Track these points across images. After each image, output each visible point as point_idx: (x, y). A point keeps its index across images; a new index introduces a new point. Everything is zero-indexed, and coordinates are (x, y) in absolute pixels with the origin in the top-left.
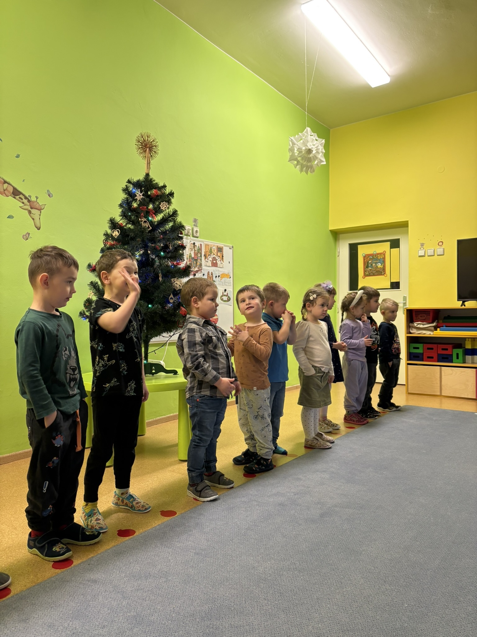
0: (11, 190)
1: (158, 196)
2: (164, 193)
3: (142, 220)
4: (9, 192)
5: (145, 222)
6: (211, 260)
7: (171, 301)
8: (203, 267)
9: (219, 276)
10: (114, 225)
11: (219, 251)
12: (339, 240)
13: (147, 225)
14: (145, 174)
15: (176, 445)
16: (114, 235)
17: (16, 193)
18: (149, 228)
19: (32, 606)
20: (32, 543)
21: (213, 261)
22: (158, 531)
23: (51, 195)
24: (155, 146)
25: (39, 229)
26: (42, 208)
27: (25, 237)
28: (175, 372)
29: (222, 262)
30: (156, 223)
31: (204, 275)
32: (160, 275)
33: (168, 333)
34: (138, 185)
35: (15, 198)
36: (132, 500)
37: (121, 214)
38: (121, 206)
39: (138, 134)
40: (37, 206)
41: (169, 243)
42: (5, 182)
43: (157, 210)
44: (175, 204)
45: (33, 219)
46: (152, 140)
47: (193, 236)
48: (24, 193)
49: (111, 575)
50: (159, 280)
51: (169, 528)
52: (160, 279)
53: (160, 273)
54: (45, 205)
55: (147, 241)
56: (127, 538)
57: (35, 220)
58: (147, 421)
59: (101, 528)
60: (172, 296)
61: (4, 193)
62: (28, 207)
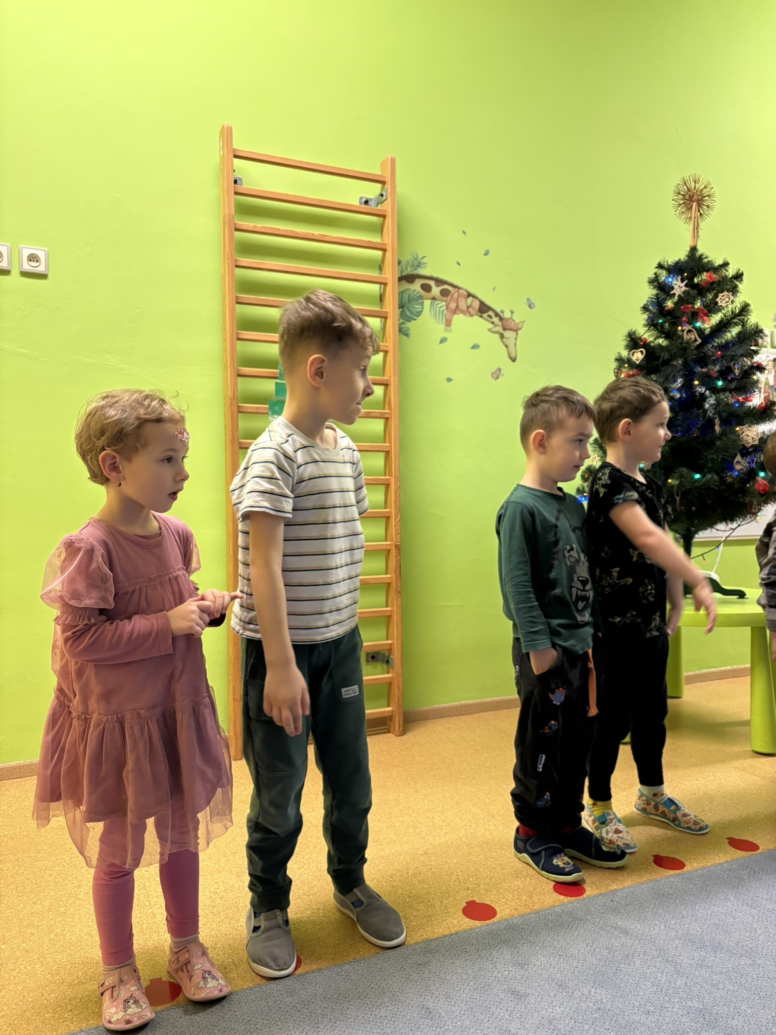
0: (476, 305)
1: (713, 283)
2: (726, 277)
3: (684, 328)
4: (474, 309)
5: (689, 331)
7: (738, 467)
10: (634, 342)
13: (693, 336)
14: (689, 249)
15: (747, 723)
16: (634, 358)
17: (484, 309)
18: (696, 340)
19: (529, 945)
20: (521, 845)
22: (727, 873)
23: (532, 306)
24: (708, 196)
25: (514, 361)
26: (520, 327)
27: (494, 375)
28: (741, 595)
30: (707, 331)
32: (717, 421)
33: (727, 524)
34: (676, 269)
35: (481, 317)
36: (673, 807)
37: (646, 323)
38: (645, 308)
39: (678, 181)
40: (512, 325)
41: (734, 364)
42: (469, 295)
43: (712, 308)
44: (745, 293)
45: (506, 346)
46: (702, 187)
47: (773, 347)
48: (494, 307)
49: (652, 929)
50: (714, 430)
51: (748, 871)
52: (717, 428)
53: (716, 418)
54: (524, 322)
55: (692, 364)
56: (672, 872)
57: (509, 349)
58: (685, 672)
59: (628, 846)
60: (738, 458)
61: (467, 312)
62: (500, 329)
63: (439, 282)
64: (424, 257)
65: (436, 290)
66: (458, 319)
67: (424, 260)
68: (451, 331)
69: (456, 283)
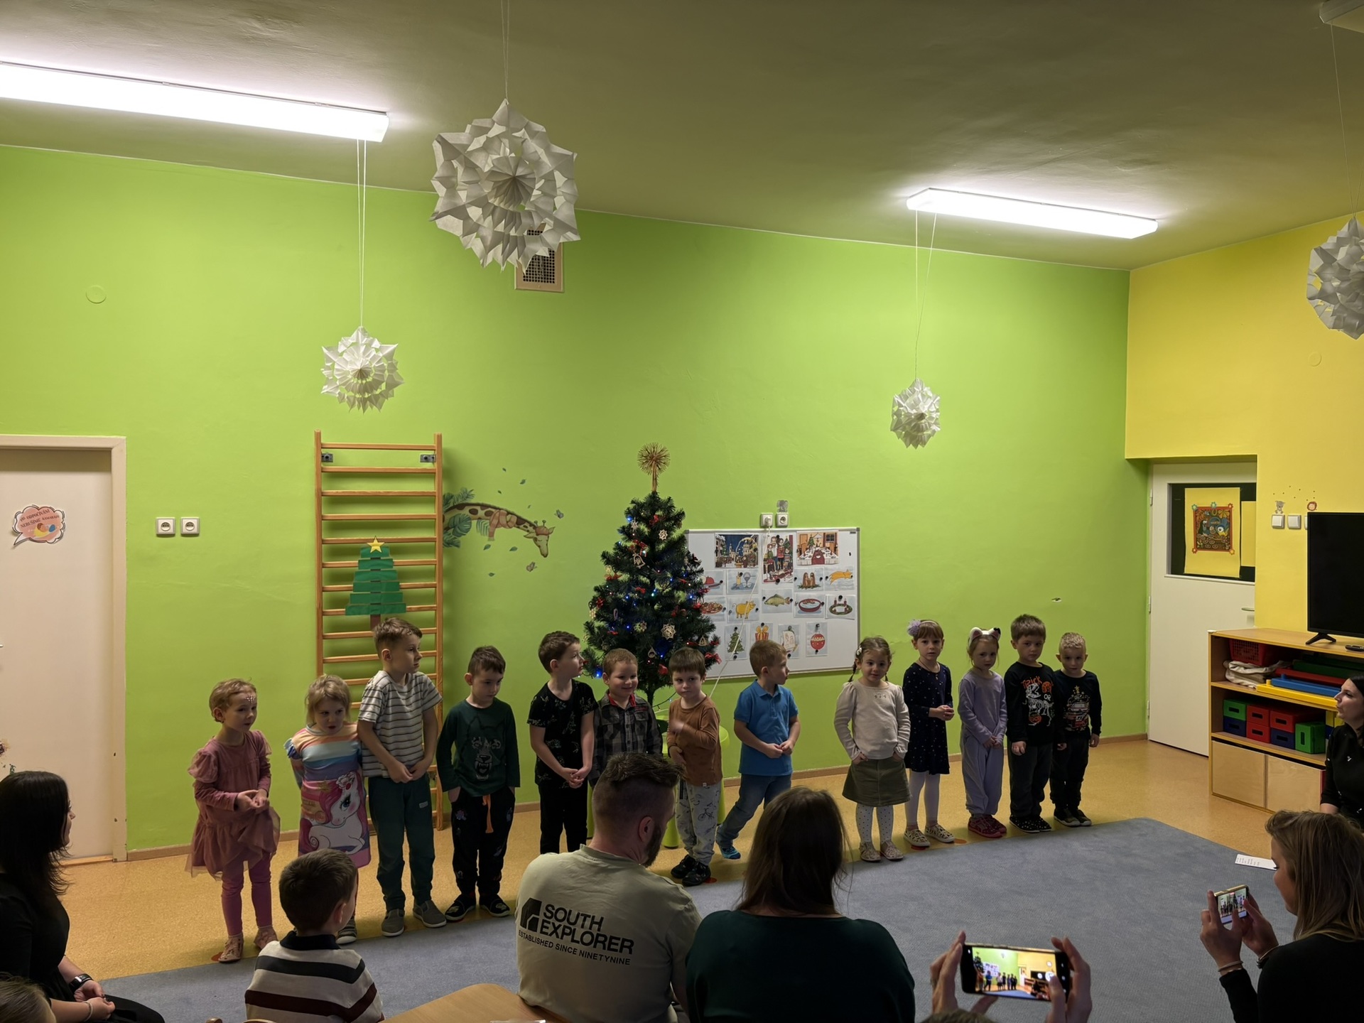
3: (634, 555)
4: (512, 522)
5: (637, 557)
6: (812, 555)
8: (795, 566)
9: (827, 577)
11: (828, 540)
12: (1152, 475)
13: (639, 560)
14: (651, 493)
17: (520, 522)
18: (642, 564)
21: (815, 555)
23: (561, 516)
24: (664, 456)
25: (545, 556)
26: (550, 531)
27: (529, 568)
29: (834, 555)
31: (796, 579)
34: (638, 512)
35: (518, 527)
38: (620, 531)
40: (545, 531)
42: (509, 513)
45: (539, 547)
46: (660, 451)
47: (777, 526)
54: (554, 528)
57: (542, 548)
61: (507, 525)
62: (534, 535)
63: (484, 506)
64: (472, 491)
65: (481, 513)
66: (500, 532)
67: (472, 493)
68: (494, 540)
69: (497, 505)
